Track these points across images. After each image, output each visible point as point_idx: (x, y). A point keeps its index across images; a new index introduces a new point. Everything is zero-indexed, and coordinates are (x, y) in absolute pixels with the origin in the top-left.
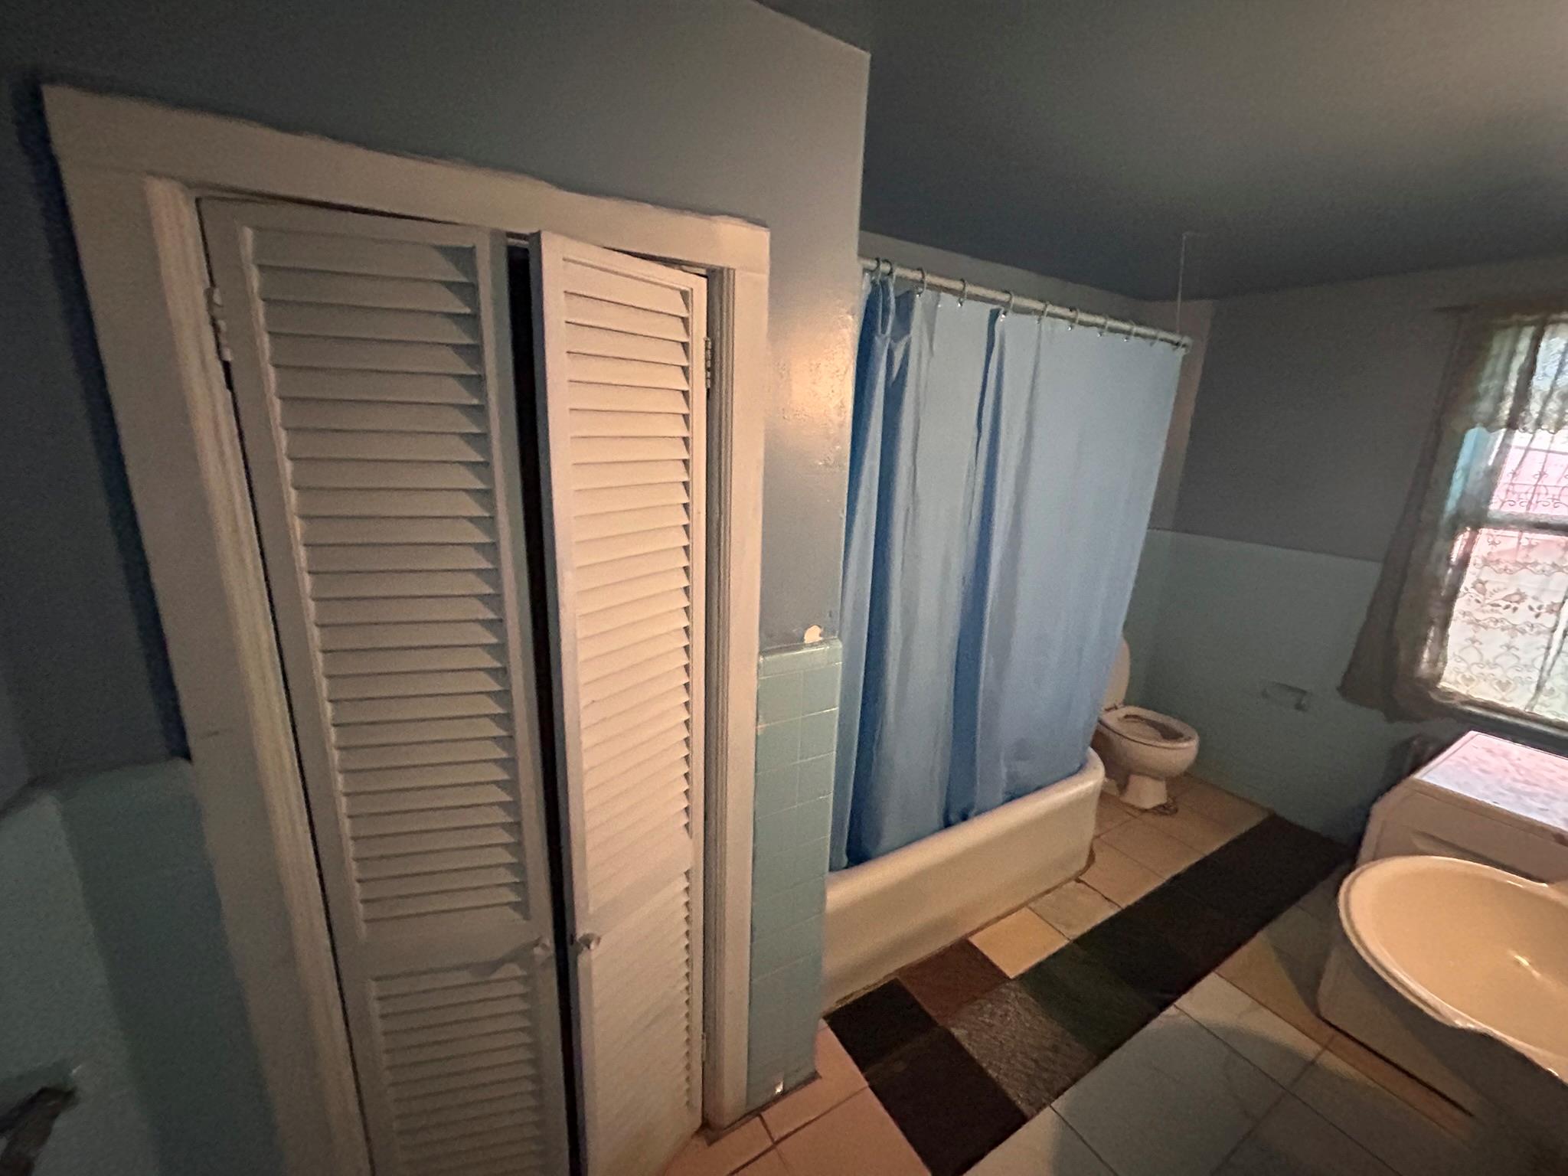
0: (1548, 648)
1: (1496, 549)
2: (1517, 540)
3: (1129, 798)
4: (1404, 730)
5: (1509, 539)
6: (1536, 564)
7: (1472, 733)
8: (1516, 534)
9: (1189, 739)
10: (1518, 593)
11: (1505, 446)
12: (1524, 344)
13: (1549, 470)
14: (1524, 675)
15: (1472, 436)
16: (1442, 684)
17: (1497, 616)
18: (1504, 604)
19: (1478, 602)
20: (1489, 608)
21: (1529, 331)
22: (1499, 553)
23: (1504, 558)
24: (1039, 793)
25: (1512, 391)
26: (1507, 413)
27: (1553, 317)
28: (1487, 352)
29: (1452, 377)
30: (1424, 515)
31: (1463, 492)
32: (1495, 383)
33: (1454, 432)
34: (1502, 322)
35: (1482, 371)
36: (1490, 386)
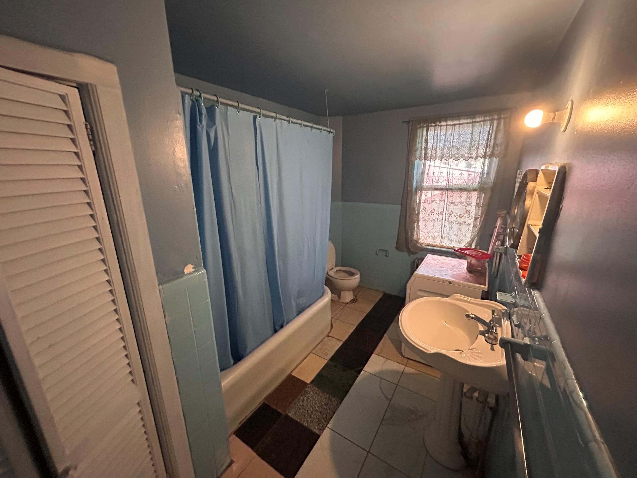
0: (442, 225)
1: (427, 197)
2: (431, 194)
3: (342, 300)
4: (414, 257)
5: (429, 194)
6: (436, 200)
7: (428, 255)
8: (430, 192)
9: (357, 274)
10: (433, 210)
11: (425, 165)
12: (425, 134)
13: (435, 172)
14: (438, 234)
15: (417, 162)
16: (420, 241)
17: (430, 217)
18: (431, 213)
19: (425, 214)
20: (428, 215)
21: (425, 129)
22: (428, 198)
23: (429, 199)
24: (309, 308)
25: (424, 148)
26: (424, 154)
27: (430, 125)
28: (417, 136)
29: (409, 144)
30: (409, 189)
31: (417, 180)
32: (420, 145)
33: (412, 161)
34: (419, 126)
35: (416, 142)
36: (419, 146)
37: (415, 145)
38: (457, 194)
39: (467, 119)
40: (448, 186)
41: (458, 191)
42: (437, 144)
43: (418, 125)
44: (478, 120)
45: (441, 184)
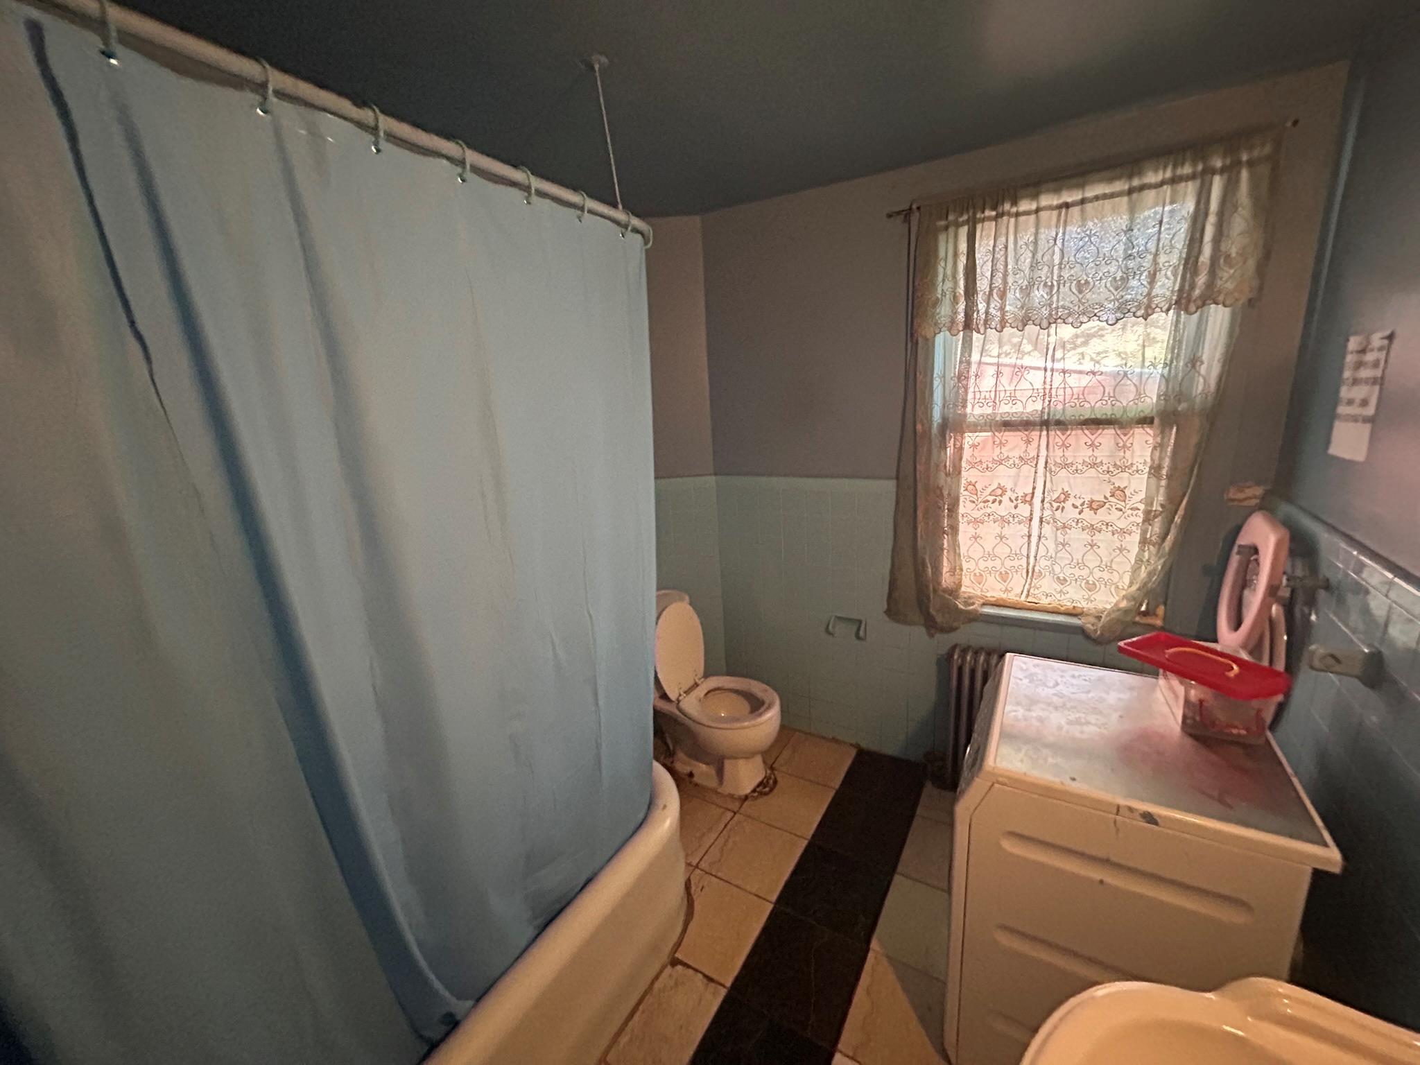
1: (978, 453)
2: (990, 440)
3: (727, 788)
5: (986, 441)
6: (1008, 459)
8: (989, 434)
9: (771, 706)
10: (999, 487)
11: (967, 348)
12: (963, 247)
17: (989, 511)
18: (991, 499)
19: (974, 502)
20: (982, 505)
21: (964, 231)
22: (982, 454)
25: (962, 293)
26: (962, 314)
27: (979, 215)
28: (936, 256)
29: (914, 282)
30: (919, 427)
31: (944, 398)
32: (948, 285)
33: (927, 340)
34: (943, 223)
35: (936, 275)
36: (945, 288)
37: (933, 285)
38: (1080, 437)
39: (1111, 180)
40: (1049, 414)
41: (1082, 429)
42: (1005, 275)
43: (941, 219)
44: (1151, 178)
45: (1025, 408)
